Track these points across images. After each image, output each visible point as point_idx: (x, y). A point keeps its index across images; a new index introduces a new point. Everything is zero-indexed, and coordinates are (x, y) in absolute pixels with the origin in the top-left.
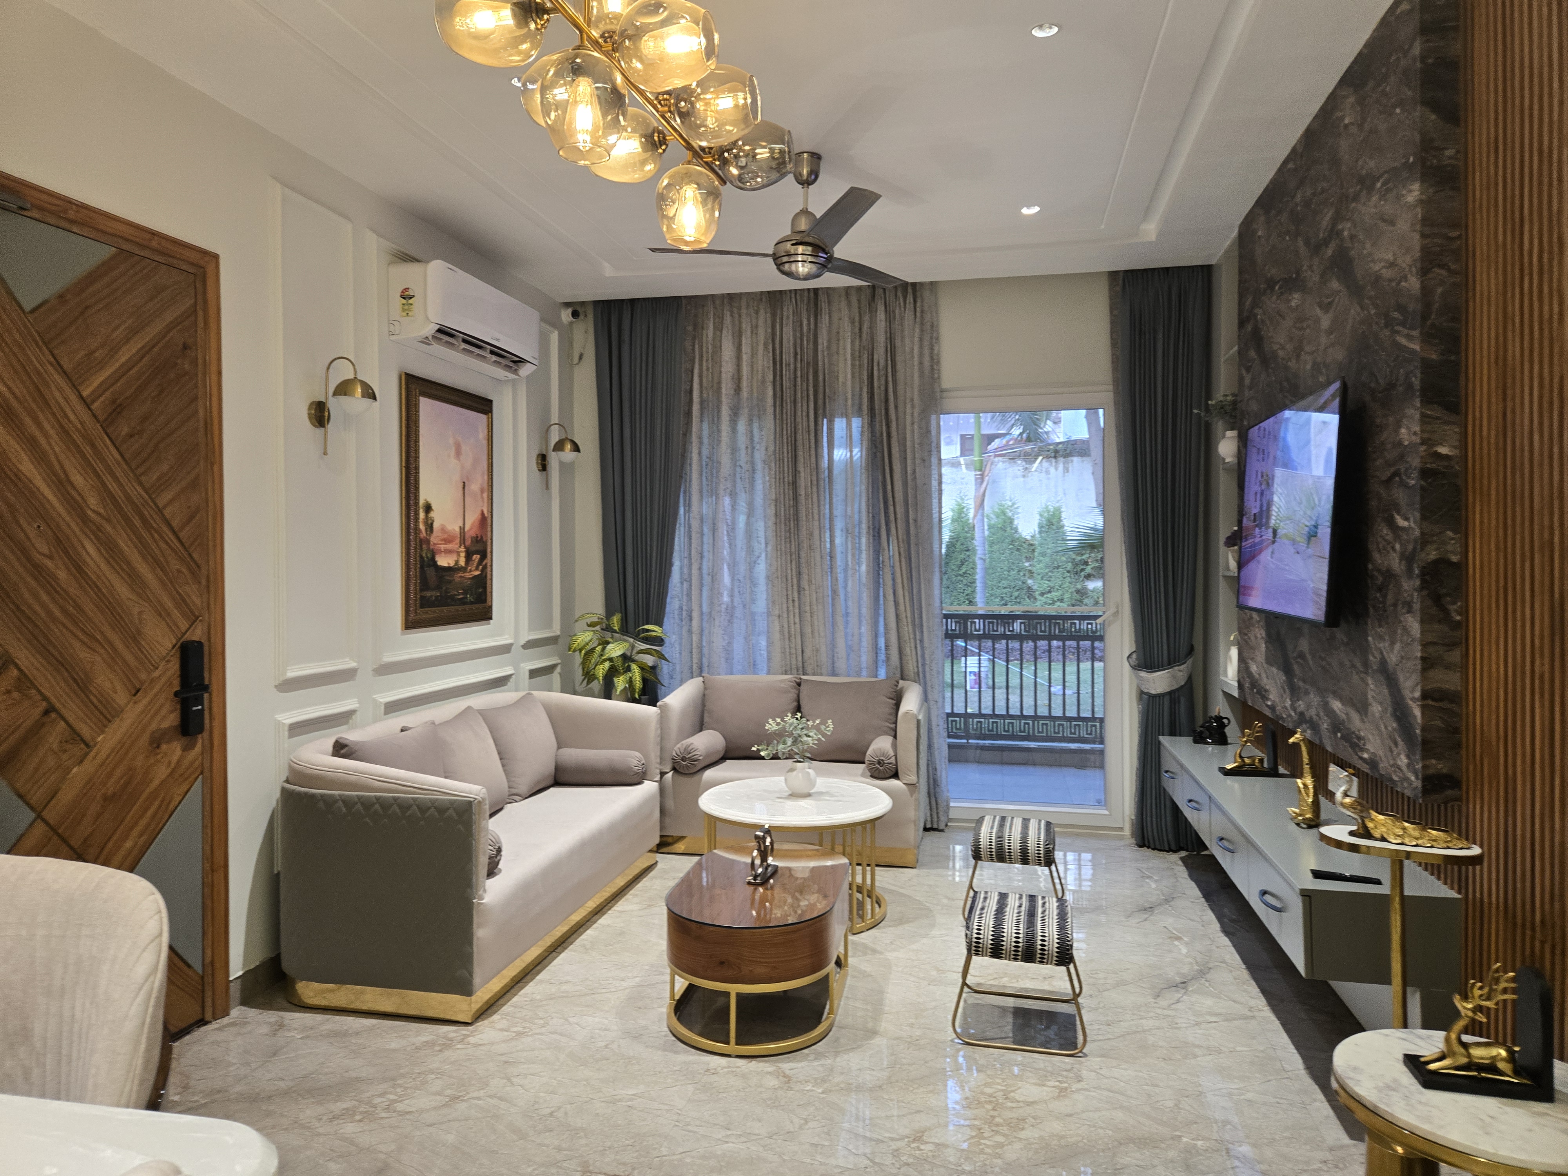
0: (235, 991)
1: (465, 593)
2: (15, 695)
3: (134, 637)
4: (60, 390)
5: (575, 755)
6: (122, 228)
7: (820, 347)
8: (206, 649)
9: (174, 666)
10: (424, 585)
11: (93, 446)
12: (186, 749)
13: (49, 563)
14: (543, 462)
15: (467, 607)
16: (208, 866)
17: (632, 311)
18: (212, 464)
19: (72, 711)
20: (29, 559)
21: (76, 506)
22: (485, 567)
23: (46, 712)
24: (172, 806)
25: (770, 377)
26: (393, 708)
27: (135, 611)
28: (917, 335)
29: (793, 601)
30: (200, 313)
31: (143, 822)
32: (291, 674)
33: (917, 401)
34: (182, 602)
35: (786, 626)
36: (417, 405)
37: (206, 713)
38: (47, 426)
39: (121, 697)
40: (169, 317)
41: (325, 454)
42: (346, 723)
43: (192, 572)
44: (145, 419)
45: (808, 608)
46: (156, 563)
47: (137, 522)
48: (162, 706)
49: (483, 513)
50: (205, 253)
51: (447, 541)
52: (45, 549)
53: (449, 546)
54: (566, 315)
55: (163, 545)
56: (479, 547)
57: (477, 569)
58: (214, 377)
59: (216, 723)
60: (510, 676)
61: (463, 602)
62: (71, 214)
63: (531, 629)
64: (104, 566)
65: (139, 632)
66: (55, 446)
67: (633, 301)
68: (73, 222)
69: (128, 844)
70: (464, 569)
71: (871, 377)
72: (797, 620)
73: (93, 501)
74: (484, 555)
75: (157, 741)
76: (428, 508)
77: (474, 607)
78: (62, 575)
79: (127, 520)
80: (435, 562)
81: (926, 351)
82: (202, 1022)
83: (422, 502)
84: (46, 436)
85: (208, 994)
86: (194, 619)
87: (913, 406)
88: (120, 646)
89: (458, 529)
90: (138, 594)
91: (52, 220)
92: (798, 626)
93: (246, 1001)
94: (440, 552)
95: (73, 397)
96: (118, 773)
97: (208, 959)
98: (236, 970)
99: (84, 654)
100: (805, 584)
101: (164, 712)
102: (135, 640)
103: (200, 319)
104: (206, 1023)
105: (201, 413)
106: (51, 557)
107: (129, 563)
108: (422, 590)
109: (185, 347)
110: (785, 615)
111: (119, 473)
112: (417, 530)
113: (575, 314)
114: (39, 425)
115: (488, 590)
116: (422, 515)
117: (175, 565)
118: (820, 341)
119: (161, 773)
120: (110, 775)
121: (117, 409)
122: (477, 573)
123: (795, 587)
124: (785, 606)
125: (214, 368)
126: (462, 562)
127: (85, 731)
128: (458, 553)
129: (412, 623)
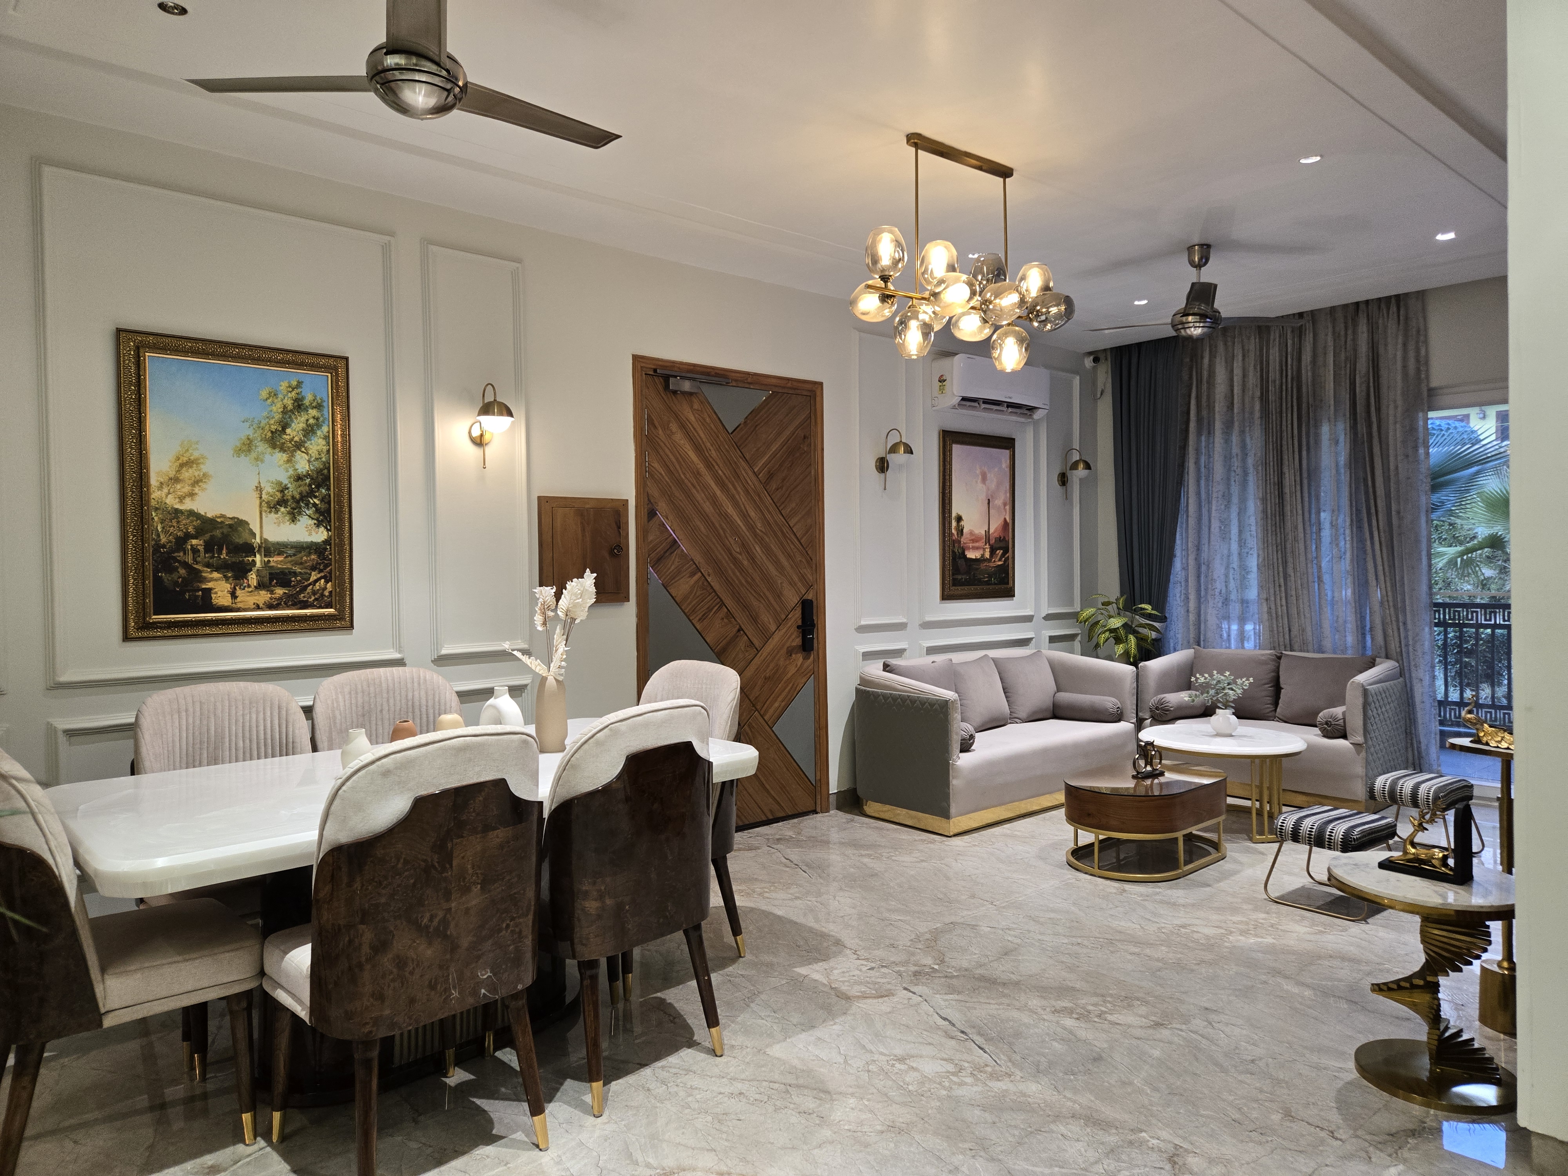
0: (833, 799)
1: (990, 576)
2: (725, 620)
3: (778, 596)
4: (745, 470)
5: (1066, 697)
6: (774, 381)
7: (1303, 363)
8: (815, 604)
9: (798, 613)
10: (956, 570)
11: (759, 496)
12: (806, 658)
13: (738, 556)
14: (1063, 479)
15: (991, 587)
16: (817, 726)
17: (1139, 354)
18: (818, 501)
19: (750, 631)
20: (731, 554)
21: (752, 528)
22: (1007, 559)
23: (739, 631)
24: (798, 689)
25: (1258, 394)
26: (931, 651)
27: (779, 582)
28: (1400, 340)
29: (1280, 586)
30: (813, 417)
31: (784, 694)
32: (863, 623)
33: (1400, 403)
34: (802, 578)
35: (1273, 607)
36: (951, 451)
37: (815, 641)
38: (739, 489)
39: (773, 627)
40: (797, 422)
41: (885, 489)
42: (901, 657)
43: (808, 562)
44: (784, 480)
45: (1293, 593)
46: (789, 557)
47: (779, 534)
48: (792, 634)
49: (1005, 519)
50: (815, 383)
51: (973, 541)
52: (738, 550)
53: (977, 544)
54: (1088, 362)
55: (792, 547)
56: (1002, 544)
57: (1000, 560)
58: (820, 452)
59: (820, 646)
60: (1031, 639)
61: (988, 583)
62: (749, 380)
63: (1050, 605)
64: (764, 558)
65: (781, 593)
66: (742, 498)
67: (1139, 345)
68: (750, 383)
69: (776, 705)
70: (989, 560)
71: (1353, 384)
72: (1284, 603)
73: (759, 525)
74: (1006, 550)
75: (790, 652)
76: (959, 519)
77: (997, 587)
78: (745, 563)
79: (775, 534)
80: (966, 556)
81: (1411, 354)
82: (815, 812)
83: (954, 515)
84: (738, 493)
85: (818, 797)
86: (809, 587)
87: (1396, 407)
88: (771, 599)
89: (984, 533)
90: (780, 573)
91: (740, 385)
92: (1285, 608)
93: (839, 808)
94: (969, 548)
95: (750, 473)
96: (772, 666)
97: (818, 778)
98: (833, 789)
99: (755, 603)
100: (1290, 571)
101: (793, 637)
102: (779, 596)
103: (813, 421)
104: (817, 813)
105: (813, 473)
106: (740, 554)
107: (776, 556)
108: (953, 574)
109: (805, 437)
110: (1273, 599)
111: (771, 509)
112: (951, 534)
113: (1096, 360)
114: (736, 489)
115: (1011, 575)
116: (954, 524)
117: (799, 558)
118: (1304, 357)
119: (792, 670)
120: (768, 666)
121: (771, 476)
122: (1000, 563)
123: (1281, 574)
124: (1272, 591)
125: (819, 447)
126: (987, 555)
127: (757, 643)
128: (984, 549)
129: (946, 596)
